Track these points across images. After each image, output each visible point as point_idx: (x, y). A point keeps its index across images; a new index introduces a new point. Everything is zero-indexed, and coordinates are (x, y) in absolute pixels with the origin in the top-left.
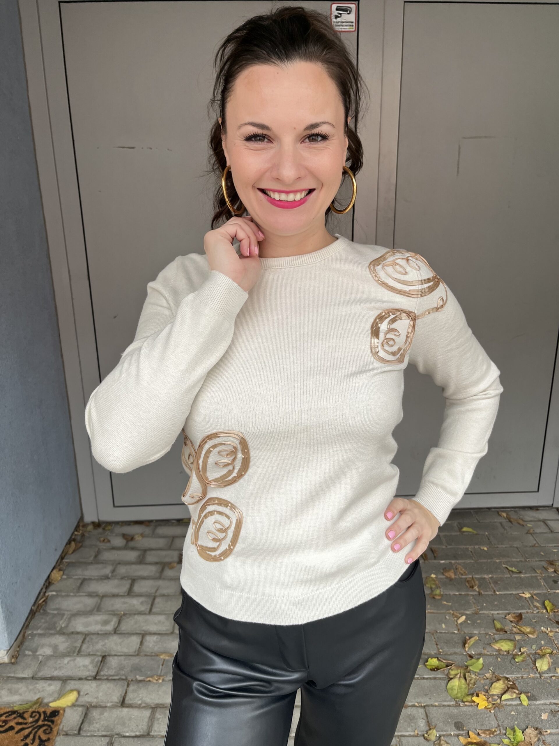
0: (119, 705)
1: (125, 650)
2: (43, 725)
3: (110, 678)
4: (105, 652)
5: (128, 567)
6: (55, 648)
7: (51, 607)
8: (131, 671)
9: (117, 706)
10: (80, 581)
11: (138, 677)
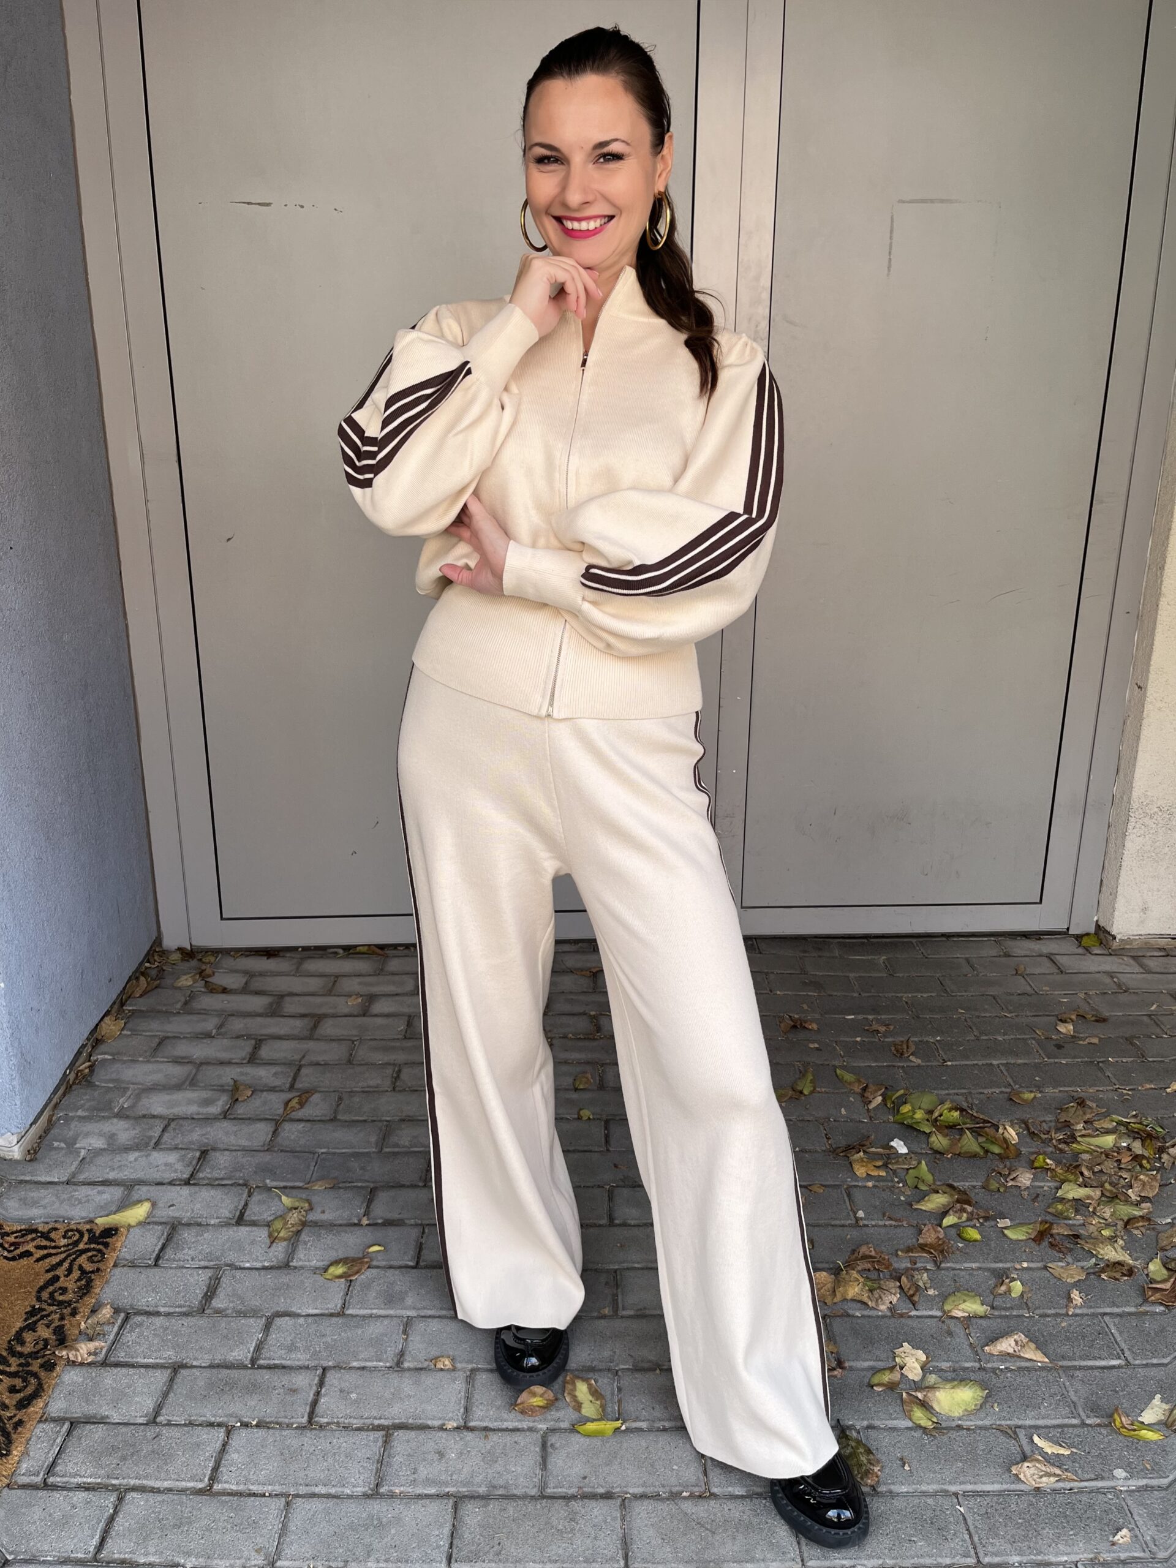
0: (233, 1222)
1: (244, 1142)
2: (88, 1250)
3: (217, 1182)
4: (207, 1144)
5: (249, 1020)
6: (112, 1137)
7: (102, 1078)
8: (256, 1172)
9: (230, 1224)
10: (157, 1040)
11: (268, 1181)
